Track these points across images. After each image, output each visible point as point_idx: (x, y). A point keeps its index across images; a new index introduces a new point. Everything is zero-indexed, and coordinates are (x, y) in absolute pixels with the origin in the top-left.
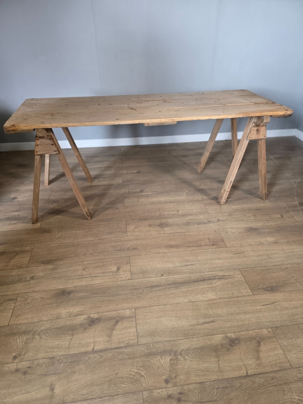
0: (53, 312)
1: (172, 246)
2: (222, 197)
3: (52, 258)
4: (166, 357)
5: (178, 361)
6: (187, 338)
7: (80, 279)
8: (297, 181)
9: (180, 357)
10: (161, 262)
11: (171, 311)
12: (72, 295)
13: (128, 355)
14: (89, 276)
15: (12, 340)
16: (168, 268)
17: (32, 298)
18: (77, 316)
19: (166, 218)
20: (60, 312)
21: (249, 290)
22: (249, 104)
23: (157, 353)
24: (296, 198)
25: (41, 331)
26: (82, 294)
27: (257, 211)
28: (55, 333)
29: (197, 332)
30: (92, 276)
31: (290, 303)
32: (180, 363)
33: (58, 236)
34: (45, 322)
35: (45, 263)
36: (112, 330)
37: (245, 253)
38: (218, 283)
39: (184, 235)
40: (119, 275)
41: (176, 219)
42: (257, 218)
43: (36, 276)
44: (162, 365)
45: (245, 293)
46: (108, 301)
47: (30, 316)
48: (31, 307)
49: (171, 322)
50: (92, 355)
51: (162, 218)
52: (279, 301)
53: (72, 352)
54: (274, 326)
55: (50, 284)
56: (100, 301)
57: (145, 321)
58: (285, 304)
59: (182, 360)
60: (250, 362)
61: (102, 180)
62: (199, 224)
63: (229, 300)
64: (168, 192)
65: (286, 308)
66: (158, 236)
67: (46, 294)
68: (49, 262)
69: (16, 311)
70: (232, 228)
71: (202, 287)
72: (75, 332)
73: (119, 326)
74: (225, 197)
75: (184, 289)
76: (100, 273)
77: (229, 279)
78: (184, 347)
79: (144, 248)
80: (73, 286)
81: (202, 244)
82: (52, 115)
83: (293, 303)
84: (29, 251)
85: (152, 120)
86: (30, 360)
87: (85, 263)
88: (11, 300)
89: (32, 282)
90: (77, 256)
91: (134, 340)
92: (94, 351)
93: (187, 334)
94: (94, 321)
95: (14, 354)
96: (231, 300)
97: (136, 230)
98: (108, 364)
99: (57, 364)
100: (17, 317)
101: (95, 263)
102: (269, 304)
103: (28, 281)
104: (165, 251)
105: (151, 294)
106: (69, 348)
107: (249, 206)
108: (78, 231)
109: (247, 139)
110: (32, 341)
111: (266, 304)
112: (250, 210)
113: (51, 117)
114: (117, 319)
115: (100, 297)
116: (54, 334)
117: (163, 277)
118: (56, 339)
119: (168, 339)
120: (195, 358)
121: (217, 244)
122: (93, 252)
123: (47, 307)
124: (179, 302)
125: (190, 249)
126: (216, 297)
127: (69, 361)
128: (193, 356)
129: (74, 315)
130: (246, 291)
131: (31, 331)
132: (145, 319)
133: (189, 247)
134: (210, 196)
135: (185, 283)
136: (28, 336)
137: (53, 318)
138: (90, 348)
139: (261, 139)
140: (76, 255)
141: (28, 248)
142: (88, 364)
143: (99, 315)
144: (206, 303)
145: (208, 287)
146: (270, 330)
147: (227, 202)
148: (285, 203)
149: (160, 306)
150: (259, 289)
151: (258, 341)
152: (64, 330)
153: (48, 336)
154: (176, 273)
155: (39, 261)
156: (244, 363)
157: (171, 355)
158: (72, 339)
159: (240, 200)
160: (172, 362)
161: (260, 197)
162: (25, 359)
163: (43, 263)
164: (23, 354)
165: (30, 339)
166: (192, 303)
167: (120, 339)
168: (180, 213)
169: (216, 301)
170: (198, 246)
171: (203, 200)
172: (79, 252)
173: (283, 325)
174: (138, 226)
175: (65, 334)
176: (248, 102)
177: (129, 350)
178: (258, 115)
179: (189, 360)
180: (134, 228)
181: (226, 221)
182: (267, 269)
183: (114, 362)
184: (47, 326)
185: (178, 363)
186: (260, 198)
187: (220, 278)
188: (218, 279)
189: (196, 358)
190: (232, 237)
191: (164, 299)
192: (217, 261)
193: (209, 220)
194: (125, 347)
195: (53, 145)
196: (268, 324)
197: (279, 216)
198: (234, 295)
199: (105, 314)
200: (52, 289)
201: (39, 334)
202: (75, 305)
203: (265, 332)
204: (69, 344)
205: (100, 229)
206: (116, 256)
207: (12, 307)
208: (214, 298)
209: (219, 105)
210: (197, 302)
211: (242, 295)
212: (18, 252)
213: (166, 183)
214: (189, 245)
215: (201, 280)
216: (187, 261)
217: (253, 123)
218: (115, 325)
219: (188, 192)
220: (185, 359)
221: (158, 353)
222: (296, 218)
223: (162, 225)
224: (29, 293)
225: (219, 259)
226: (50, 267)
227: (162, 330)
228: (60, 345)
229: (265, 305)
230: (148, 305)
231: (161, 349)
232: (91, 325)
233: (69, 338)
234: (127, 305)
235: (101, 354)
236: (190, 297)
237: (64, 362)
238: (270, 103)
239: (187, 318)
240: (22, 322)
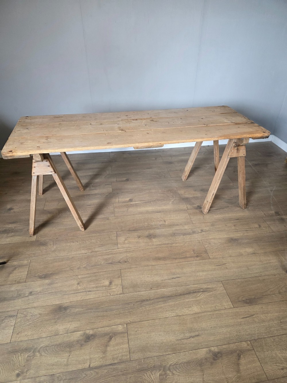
0: (52, 328)
1: (159, 259)
2: (205, 208)
3: (48, 272)
4: (156, 373)
5: (167, 376)
6: (175, 352)
7: (75, 294)
8: (274, 189)
9: (168, 372)
10: (149, 275)
11: (160, 326)
12: (68, 311)
13: (122, 371)
14: (84, 291)
15: (15, 357)
16: (156, 281)
17: (31, 314)
18: (74, 332)
19: (154, 228)
20: (58, 328)
21: (230, 303)
22: (230, 125)
23: (148, 369)
24: (272, 207)
25: (41, 348)
26: (77, 310)
27: (237, 221)
28: (54, 350)
29: (184, 346)
30: (87, 290)
31: (266, 315)
32: (169, 378)
33: (53, 249)
34: (44, 339)
35: (42, 278)
36: (107, 346)
37: (226, 264)
38: (202, 296)
39: (171, 247)
40: (111, 289)
41: (163, 230)
42: (237, 228)
43: (35, 292)
44: (152, 380)
45: (227, 306)
46: (101, 317)
47: (30, 333)
48: (30, 324)
49: (160, 337)
50: (89, 372)
51: (150, 229)
52: (257, 314)
53: (71, 368)
54: (253, 338)
55: (48, 299)
56: (95, 317)
57: (136, 336)
58: (262, 317)
59: (171, 375)
60: (230, 376)
61: (93, 188)
62: (184, 234)
63: (211, 313)
64: (155, 201)
65: (263, 321)
66: (146, 248)
67: (44, 310)
68: (46, 277)
69: (16, 328)
70: (214, 239)
71: (187, 300)
72: (72, 349)
73: (112, 342)
74: (208, 207)
75: (171, 303)
76: (93, 288)
77: (212, 291)
78: (172, 362)
79: (134, 261)
80: (69, 301)
81: (187, 256)
82: (47, 138)
83: (269, 315)
84: (27, 265)
85: (141, 144)
86: (32, 378)
87: (79, 277)
88: (12, 316)
89: (30, 297)
90: (72, 270)
91: (127, 356)
92: (90, 368)
93: (175, 349)
94: (90, 337)
95: (17, 372)
96: (214, 313)
97: (126, 241)
98: (103, 380)
99: (57, 381)
100: (18, 334)
101: (89, 277)
102: (248, 317)
103: (27, 296)
104: (153, 263)
105: (141, 308)
106: (67, 365)
107: (230, 215)
108: (72, 244)
109: (228, 157)
110: (33, 358)
111: (245, 317)
112: (230, 219)
113: (46, 141)
114: (111, 334)
115: (94, 312)
116: (53, 351)
117: (152, 291)
118: (55, 356)
119: (157, 354)
120: (182, 373)
121: (201, 256)
122: (87, 265)
123: (46, 323)
124: (167, 316)
125: (177, 261)
126: (200, 310)
127: (68, 378)
128: (180, 371)
129: (70, 331)
130: (227, 303)
131: (31, 348)
132: (136, 334)
133: (176, 259)
134: (194, 206)
135: (172, 296)
136: (30, 353)
137: (51, 335)
138: (87, 365)
140: (71, 269)
141: (25, 262)
142: (85, 380)
143: (94, 331)
144: (191, 317)
145: (193, 301)
146: (249, 343)
147: (210, 211)
148: (262, 212)
149: (150, 321)
150: (239, 301)
151: (238, 354)
152: (62, 347)
153: (47, 353)
154: (164, 287)
155: (36, 275)
156: (226, 376)
157: (160, 370)
158: (69, 356)
159: (221, 209)
160: (161, 377)
162: (28, 376)
163: (41, 277)
164: (25, 371)
165: (31, 356)
166: (179, 317)
167: (113, 355)
168: (166, 223)
169: (200, 315)
170: (184, 258)
171: (188, 209)
172: (74, 266)
173: (260, 338)
174: (128, 237)
175: (63, 351)
176: (229, 122)
177: (123, 366)
178: (238, 137)
179: (177, 375)
180: (124, 239)
181: (209, 231)
182: (247, 281)
183: (109, 379)
184: (46, 343)
185: (166, 378)
186: (240, 207)
187: (204, 291)
188: (202, 291)
189: (183, 372)
190: (214, 248)
191: (153, 313)
192: (201, 274)
193: (193, 230)
194: (119, 363)
195: (49, 166)
196: (247, 337)
197: (257, 226)
198: (217, 308)
199: (100, 329)
200: (50, 304)
201: (39, 351)
202: (72, 322)
203: (244, 345)
204: (67, 361)
205: (93, 241)
206: (108, 270)
207: (13, 324)
208: (199, 312)
209: (203, 125)
210: (183, 316)
211: (224, 308)
212: (16, 267)
213: (153, 191)
214: (175, 257)
215: (187, 294)
216: (174, 274)
217: (234, 142)
218: (109, 341)
219: (174, 201)
220: (173, 374)
221: (149, 368)
222: (272, 228)
223: (150, 237)
224: (28, 309)
225: (203, 271)
226: (47, 281)
227: (152, 345)
228: (58, 362)
229: (244, 318)
230: (139, 320)
231: (151, 364)
232: (87, 342)
233: (67, 354)
234: (118, 321)
235: (96, 370)
236: (177, 311)
237: (64, 379)
238: (249, 123)
239: (174, 333)
240: (23, 339)
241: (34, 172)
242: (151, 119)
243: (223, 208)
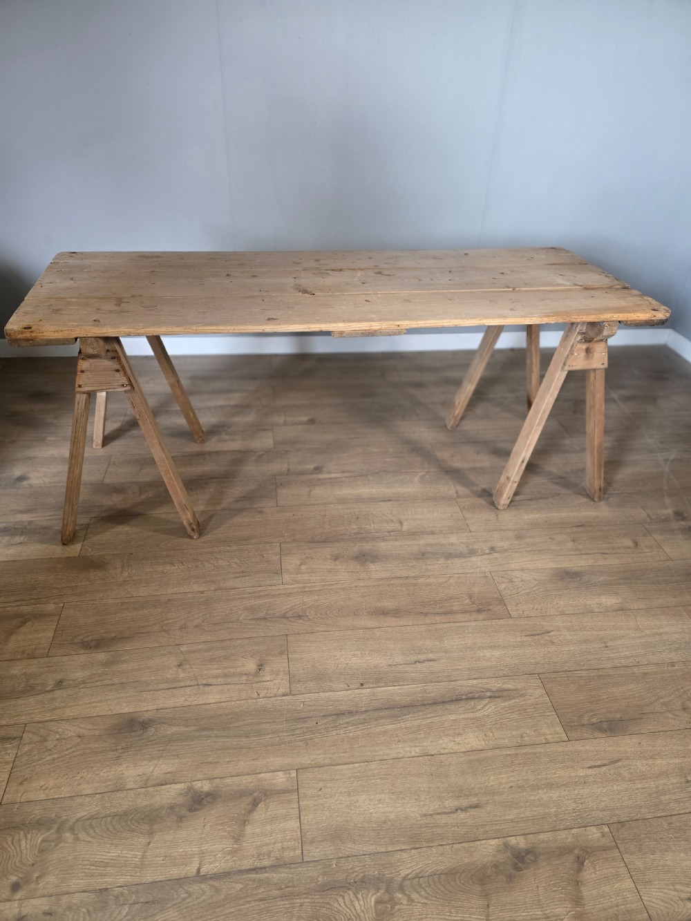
0: (107, 772)
1: (385, 613)
2: (501, 494)
3: (105, 635)
4: (367, 896)
5: (396, 904)
6: (418, 846)
7: (171, 690)
8: (672, 457)
9: (399, 895)
10: (358, 652)
11: (381, 779)
12: (151, 731)
13: (281, 889)
14: (192, 683)
15: (10, 843)
16: (376, 667)
17: (58, 736)
18: (162, 785)
19: (374, 539)
20: (123, 774)
21: (559, 729)
22: (570, 290)
23: (347, 885)
24: (667, 500)
25: (77, 820)
26: (174, 729)
27: (580, 529)
28: (111, 829)
29: (439, 831)
30: (200, 683)
31: (650, 762)
32: (399, 910)
33: (122, 579)
34: (88, 799)
35: (90, 648)
36: (244, 823)
37: (552, 634)
38: (488, 709)
39: (415, 585)
40: (261, 682)
41: (397, 543)
42: (580, 547)
43: (69, 680)
44: (358, 914)
45: (550, 736)
46: (234, 749)
47: (51, 783)
48: (54, 759)
49: (380, 805)
50: (194, 888)
51: (363, 540)
52: (628, 758)
53: (149, 876)
54: (615, 819)
55: (101, 701)
56: (217, 749)
57: (320, 802)
58: (641, 766)
59: (405, 902)
60: (558, 910)
61: (227, 437)
62: (449, 556)
63: (513, 751)
64: (377, 473)
65: (643, 777)
66: (353, 585)
67: (89, 727)
68: (98, 644)
69: (19, 769)
70: (523, 570)
71: (452, 717)
72: (155, 827)
73: (259, 815)
74: (508, 494)
75: (412, 721)
76: (216, 677)
77: (514, 698)
78: (410, 871)
79: (321, 616)
80: (155, 707)
81: (454, 608)
82: (119, 301)
83: (659, 762)
84: (53, 615)
85: (350, 324)
86: (50, 896)
87: (184, 649)
88: (8, 739)
89: (58, 693)
90: (165, 631)
91: (294, 849)
92: (200, 877)
93: (416, 838)
94: (203, 799)
95: (14, 878)
96: (518, 751)
97: (303, 567)
98: (232, 910)
99: (115, 906)
100: (21, 783)
101: (208, 650)
102: (605, 765)
103: (50, 691)
104: (370, 624)
105: (334, 733)
106: (141, 866)
107: (563, 515)
108: (168, 567)
109: (563, 368)
110: (56, 845)
111: (597, 764)
112: (563, 525)
113: (116, 308)
114: (256, 794)
115: (216, 737)
116: (108, 829)
117: (363, 691)
118: (112, 844)
119: (372, 849)
120: (434, 899)
121: (489, 610)
122: (203, 621)
123: (92, 759)
124: (400, 755)
125: (428, 621)
126: (483, 743)
127: (141, 900)
128: (428, 894)
129: (154, 782)
130: (552, 730)
131: (53, 820)
132: (319, 796)
133: (426, 614)
134: (475, 488)
135: (413, 706)
136: (48, 834)
137: (106, 790)
138: (192, 869)
139: (595, 370)
140: (164, 628)
141: (50, 607)
142: (186, 908)
143: (214, 785)
144: (461, 759)
145: (466, 719)
146: (606, 829)
147: (512, 504)
148: (641, 510)
149: (356, 765)
150: (583, 725)
151: (578, 858)
152: (131, 820)
153: (93, 834)
154: (396, 681)
155: (76, 641)
156: (546, 912)
157: (378, 890)
158: (149, 843)
159: (540, 500)
160: (380, 907)
161: (587, 495)
162: (40, 891)
163: (86, 646)
164: (34, 878)
165: (51, 841)
166: (429, 757)
167: (260, 846)
168: (405, 528)
169: (483, 755)
170: (446, 613)
171: (458, 496)
172: (170, 621)
173: (635, 818)
174: (307, 557)
175: (132, 831)
176: (568, 283)
177: (283, 874)
178: (591, 319)
179: (420, 903)
180: (298, 562)
181: (510, 551)
182: (602, 675)
183: (248, 906)
184: (90, 808)
185: (393, 912)
186: (588, 496)
187: (497, 695)
188: (490, 697)
189: (436, 897)
190: (523, 592)
191: (365, 746)
192: (488, 653)
193: (471, 547)
194: (273, 867)
195: (118, 371)
196: (601, 814)
197: (629, 543)
198: (526, 739)
199: (228, 780)
200: (105, 714)
201: (72, 829)
202: (159, 758)
203: (594, 834)
204: (143, 856)
205: (220, 562)
206: (254, 635)
207: (10, 758)
208: (481, 748)
209: (504, 288)
210: (441, 756)
211: (544, 741)
212: (26, 617)
213: (375, 450)
214: (424, 611)
215: (452, 701)
216: (420, 651)
217: (579, 333)
218: (251, 811)
219: (424, 475)
220: (411, 900)
221: (349, 884)
222: (667, 549)
223: (363, 558)
224: (51, 723)
225: (493, 647)
226: (101, 656)
227: (359, 825)
228: (120, 859)
229: (595, 767)
230: (328, 761)
231: (356, 874)
232: (196, 810)
233: (143, 840)
234: (278, 761)
235: (216, 883)
236: (424, 744)
237: (131, 902)
238: (617, 289)
239: (416, 797)
240: (32, 796)
241: (80, 384)
242: (377, 271)
243: (545, 498)
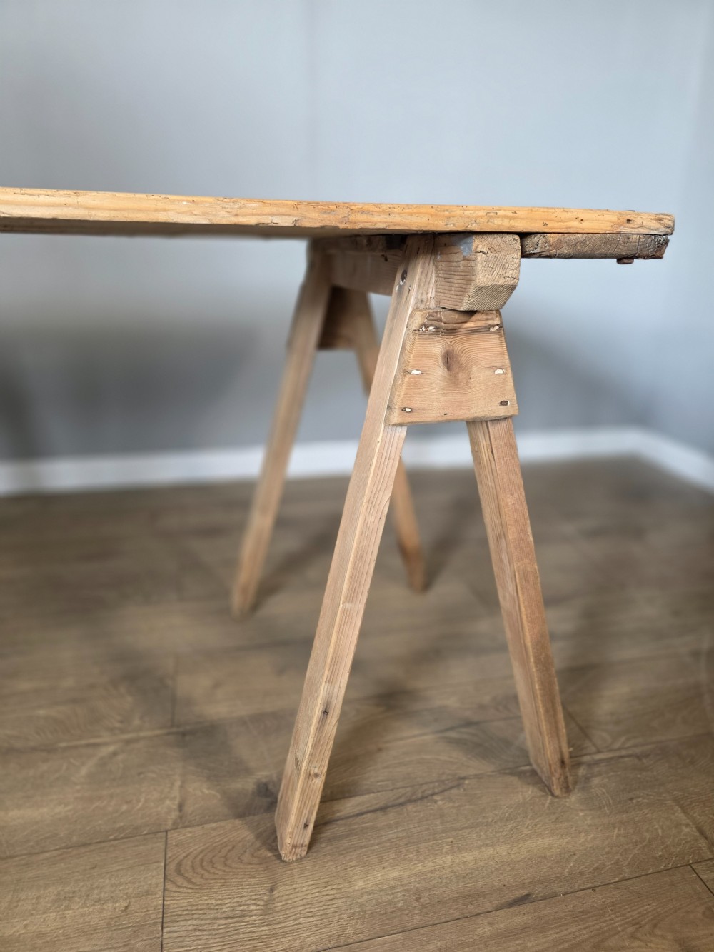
139: (485, 424)
148: (678, 811)
159: (410, 807)
161: (534, 773)
186: (533, 777)
243: (423, 798)
